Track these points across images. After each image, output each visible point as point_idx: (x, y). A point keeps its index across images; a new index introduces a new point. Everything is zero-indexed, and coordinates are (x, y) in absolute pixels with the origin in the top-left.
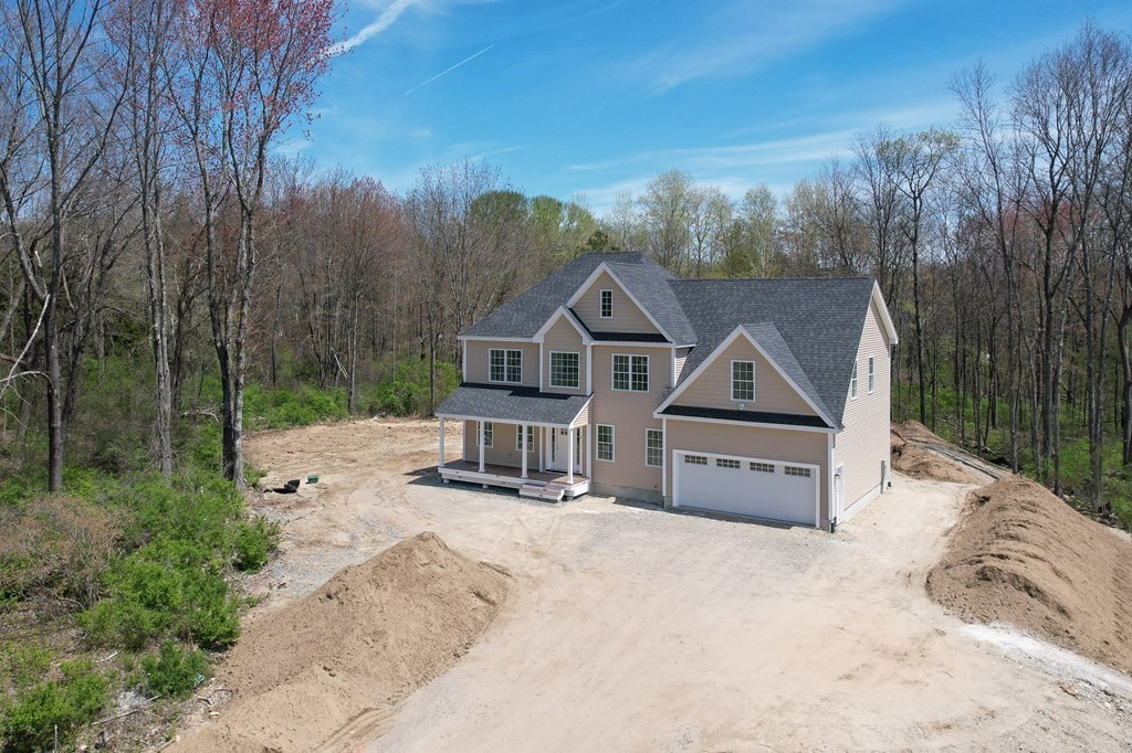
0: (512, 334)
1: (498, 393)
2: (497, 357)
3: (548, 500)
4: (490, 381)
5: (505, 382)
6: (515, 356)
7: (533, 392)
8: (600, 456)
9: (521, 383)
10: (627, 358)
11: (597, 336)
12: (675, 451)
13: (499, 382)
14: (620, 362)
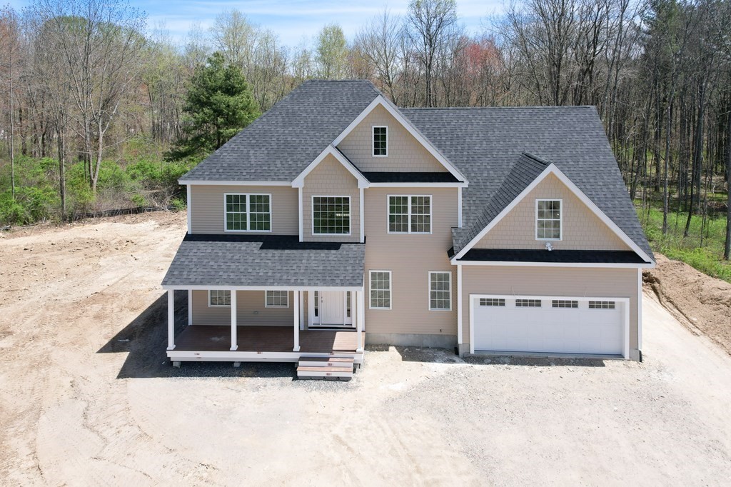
0: (257, 177)
1: (243, 246)
2: (235, 202)
3: (338, 379)
4: (227, 231)
5: (248, 231)
6: (260, 202)
7: (289, 242)
8: (373, 305)
9: (270, 232)
10: (406, 199)
11: (372, 177)
12: (472, 297)
13: (240, 231)
14: (398, 204)
